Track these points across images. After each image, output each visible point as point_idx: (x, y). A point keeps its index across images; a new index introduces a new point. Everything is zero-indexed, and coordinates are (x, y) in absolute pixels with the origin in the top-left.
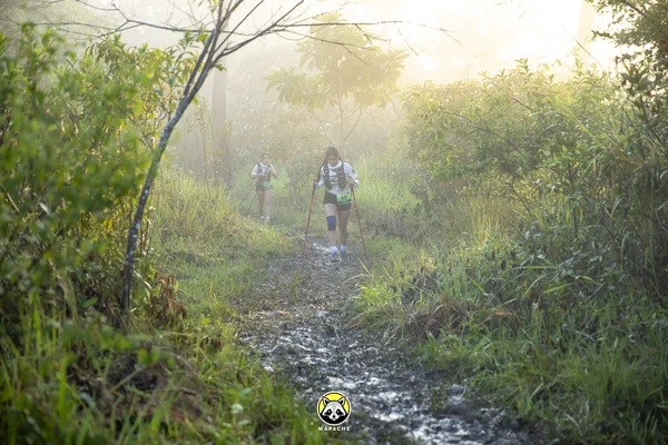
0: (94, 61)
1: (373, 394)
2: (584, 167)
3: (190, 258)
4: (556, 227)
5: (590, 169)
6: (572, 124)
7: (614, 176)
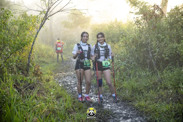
0: (21, 18)
3: (44, 62)
4: (123, 54)
5: (130, 42)
6: (126, 32)
7: (135, 43)
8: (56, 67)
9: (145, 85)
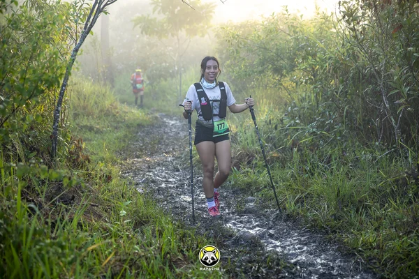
0: (28, 9)
1: (202, 203)
2: (322, 68)
3: (91, 129)
4: (306, 104)
5: (325, 69)
6: (314, 43)
7: (339, 73)
8: (125, 141)
9: (373, 187)
